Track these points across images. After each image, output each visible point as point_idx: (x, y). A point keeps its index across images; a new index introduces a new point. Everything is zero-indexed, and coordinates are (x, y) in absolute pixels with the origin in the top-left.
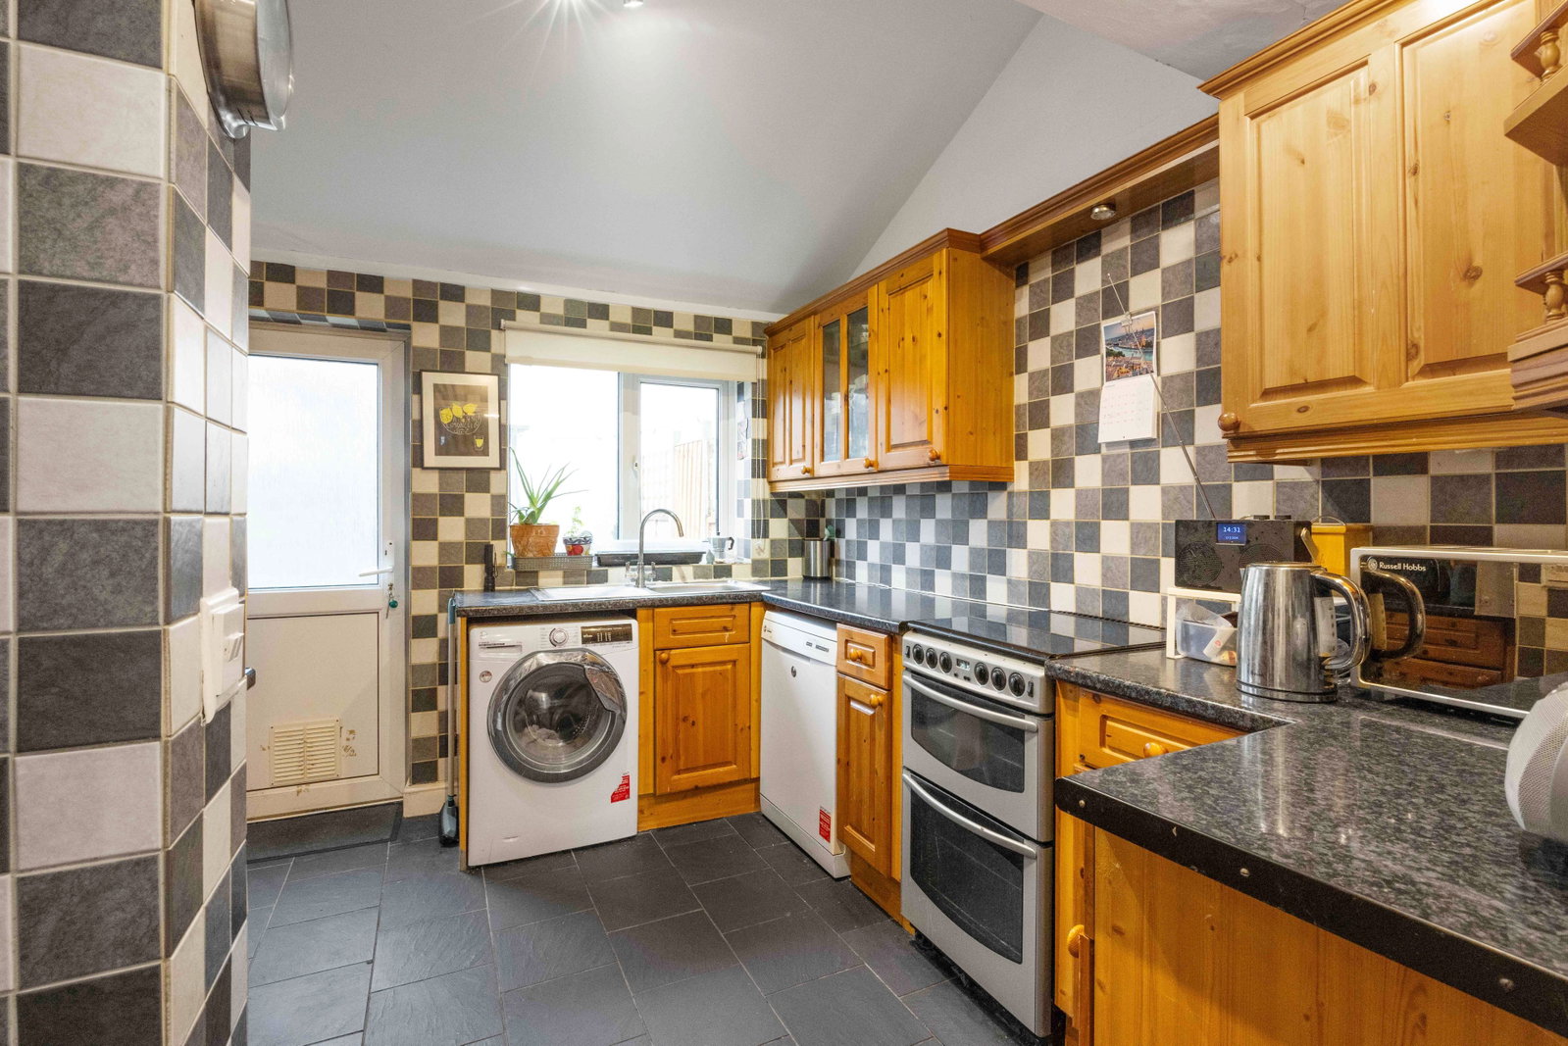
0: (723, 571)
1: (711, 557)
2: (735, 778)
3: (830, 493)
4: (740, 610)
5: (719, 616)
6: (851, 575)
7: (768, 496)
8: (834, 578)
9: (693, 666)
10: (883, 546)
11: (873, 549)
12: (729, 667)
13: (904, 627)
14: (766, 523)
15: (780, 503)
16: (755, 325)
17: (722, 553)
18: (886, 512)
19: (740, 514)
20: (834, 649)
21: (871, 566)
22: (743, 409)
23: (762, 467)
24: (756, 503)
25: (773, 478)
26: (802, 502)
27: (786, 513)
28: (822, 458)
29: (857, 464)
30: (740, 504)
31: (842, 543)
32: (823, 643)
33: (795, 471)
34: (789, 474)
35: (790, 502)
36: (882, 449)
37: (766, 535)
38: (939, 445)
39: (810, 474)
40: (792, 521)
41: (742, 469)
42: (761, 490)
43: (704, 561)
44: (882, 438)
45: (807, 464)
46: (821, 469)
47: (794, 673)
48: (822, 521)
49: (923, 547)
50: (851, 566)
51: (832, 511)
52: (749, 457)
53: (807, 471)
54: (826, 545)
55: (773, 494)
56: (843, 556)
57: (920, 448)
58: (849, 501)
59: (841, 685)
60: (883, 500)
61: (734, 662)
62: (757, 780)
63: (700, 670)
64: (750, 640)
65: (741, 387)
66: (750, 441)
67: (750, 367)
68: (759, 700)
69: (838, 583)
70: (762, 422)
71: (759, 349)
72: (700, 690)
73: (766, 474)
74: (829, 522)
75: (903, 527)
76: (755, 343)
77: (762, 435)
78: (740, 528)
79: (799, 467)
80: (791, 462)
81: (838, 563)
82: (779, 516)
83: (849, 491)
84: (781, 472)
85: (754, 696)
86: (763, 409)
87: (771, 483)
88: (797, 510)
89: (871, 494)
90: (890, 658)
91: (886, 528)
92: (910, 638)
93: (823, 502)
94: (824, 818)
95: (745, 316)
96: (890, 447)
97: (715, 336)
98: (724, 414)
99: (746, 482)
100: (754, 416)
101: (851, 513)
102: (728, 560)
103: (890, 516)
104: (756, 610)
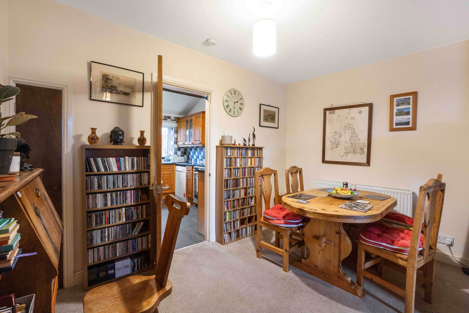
0: (169, 160)
1: (167, 158)
2: (171, 192)
3: (188, 147)
4: (172, 166)
5: (169, 167)
6: (191, 161)
7: (177, 148)
8: (189, 162)
9: (164, 174)
10: (196, 156)
11: (195, 156)
12: (170, 174)
13: (194, 165)
14: (177, 152)
15: (179, 149)
16: (175, 117)
17: (169, 157)
18: (196, 150)
19: (172, 150)
20: (186, 170)
21: (194, 159)
22: (172, 132)
23: (176, 142)
24: (175, 149)
25: (178, 144)
26: (183, 148)
27: (180, 150)
28: (186, 142)
29: (190, 143)
30: (172, 149)
31: (190, 156)
32: (184, 169)
33: (181, 143)
34: (180, 144)
35: (181, 148)
36: (194, 141)
37: (177, 154)
38: (201, 141)
39: (184, 144)
40: (181, 152)
41: (172, 143)
42: (176, 146)
43: (165, 159)
44: (194, 139)
45: (183, 142)
46: (186, 143)
47: (180, 174)
48: (187, 152)
49: (201, 156)
50: (191, 159)
51: (188, 150)
52: (174, 141)
53: (183, 143)
54: (187, 156)
55: (178, 147)
56: (190, 158)
57: (199, 141)
58: (191, 149)
59: (187, 174)
60: (196, 148)
61: (171, 174)
62: (175, 193)
63: (165, 175)
64: (173, 170)
65: (172, 128)
66: (174, 138)
67: (174, 125)
68: (175, 180)
69: (189, 163)
70: (176, 134)
71: (176, 122)
72: (165, 178)
73: (177, 144)
74: (188, 152)
75: (199, 153)
76: (175, 120)
77: (176, 137)
78: (172, 153)
79: (182, 143)
80: (181, 142)
81: (189, 159)
82: (179, 151)
83: (191, 147)
84: (179, 143)
85: (174, 180)
86: (176, 132)
87: (178, 145)
88: (182, 150)
89: (194, 147)
90: (192, 170)
91: (196, 153)
92: (194, 167)
93: (187, 149)
94: (184, 194)
95: (173, 116)
96: (195, 141)
97: (168, 119)
98: (170, 132)
99: (173, 145)
100: (175, 133)
101: (191, 151)
102: (170, 159)
103: (197, 151)
104: (174, 166)
